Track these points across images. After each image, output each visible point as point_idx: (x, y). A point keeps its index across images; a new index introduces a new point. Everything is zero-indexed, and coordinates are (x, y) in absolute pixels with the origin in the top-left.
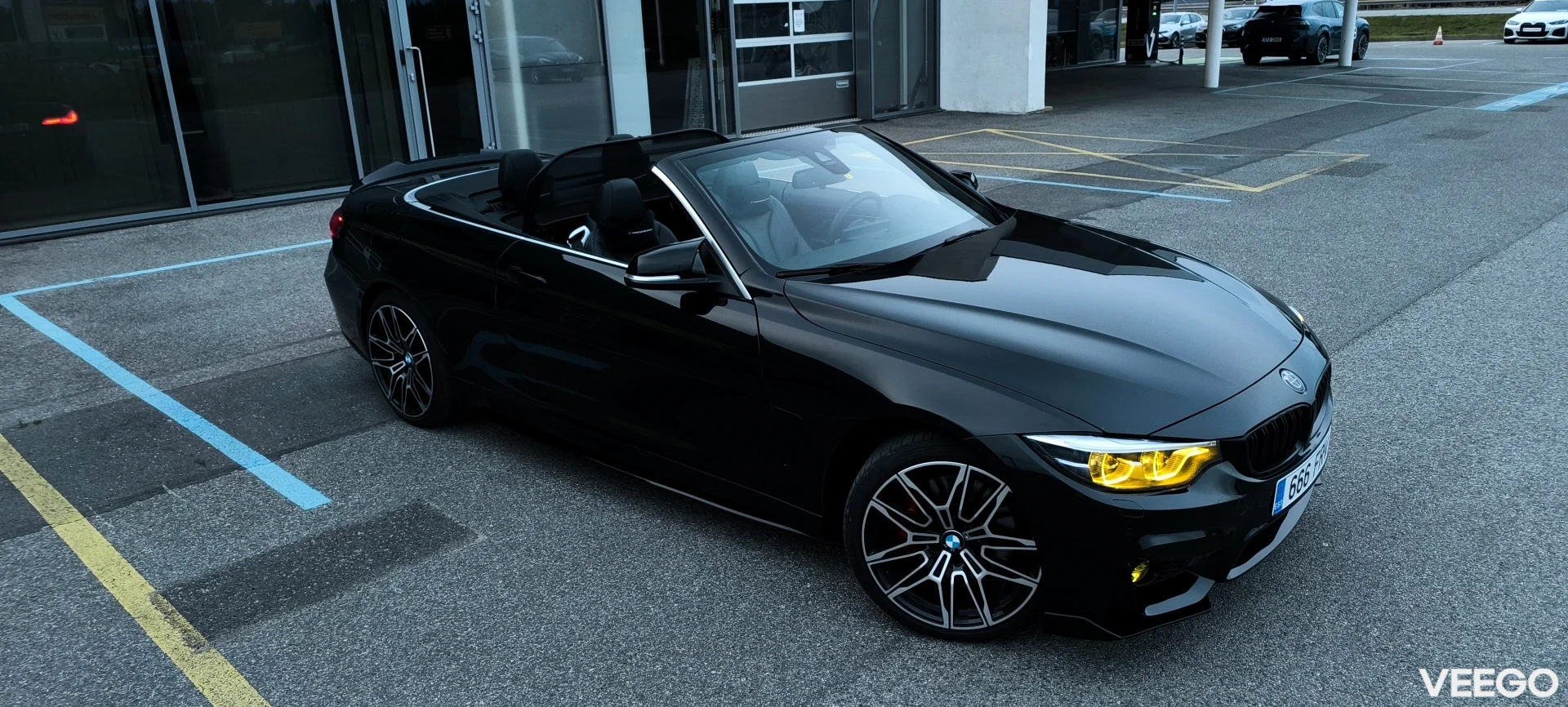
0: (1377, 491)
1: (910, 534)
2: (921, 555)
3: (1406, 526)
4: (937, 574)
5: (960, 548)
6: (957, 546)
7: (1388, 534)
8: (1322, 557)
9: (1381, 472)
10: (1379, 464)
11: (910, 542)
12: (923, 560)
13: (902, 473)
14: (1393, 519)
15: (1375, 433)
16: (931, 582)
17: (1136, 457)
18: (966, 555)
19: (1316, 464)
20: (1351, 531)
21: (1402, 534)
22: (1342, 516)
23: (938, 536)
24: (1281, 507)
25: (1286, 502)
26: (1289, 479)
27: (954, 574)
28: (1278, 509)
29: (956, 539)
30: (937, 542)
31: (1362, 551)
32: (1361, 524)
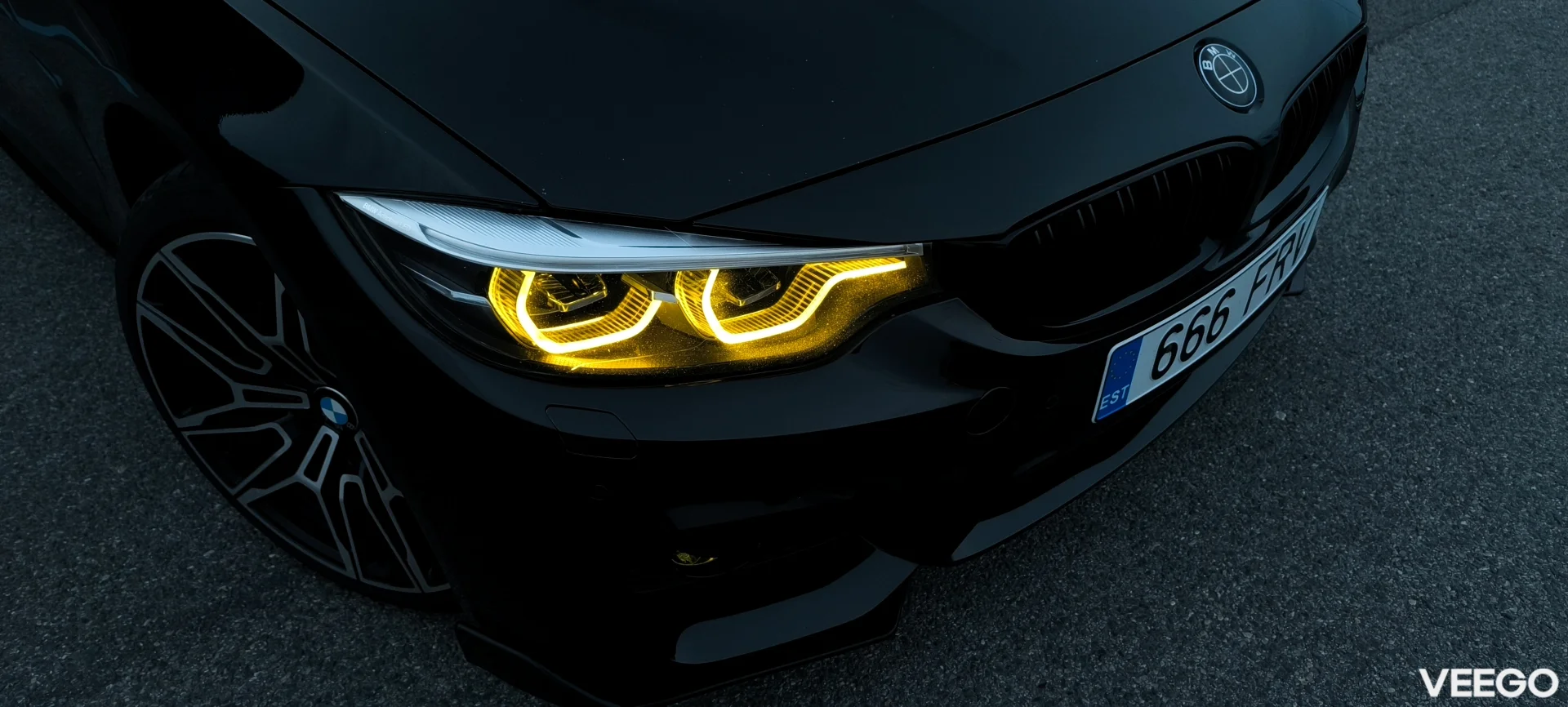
0: (1428, 297)
1: (238, 389)
2: (273, 431)
3: (1462, 384)
4: (312, 473)
5: (351, 426)
6: (345, 421)
7: (1419, 402)
8: (1262, 447)
9: (1448, 254)
10: (1450, 237)
11: (240, 402)
12: (282, 443)
13: (168, 249)
14: (1440, 365)
15: (1462, 171)
16: (299, 486)
17: (662, 281)
18: (362, 440)
19: (1256, 286)
20: (1344, 387)
21: (1449, 403)
22: (1339, 350)
23: (303, 396)
24: (1122, 401)
25: (1141, 386)
26: (1151, 338)
27: (345, 479)
28: (1110, 407)
29: (337, 407)
30: (305, 405)
31: (1351, 441)
32: (1371, 371)
